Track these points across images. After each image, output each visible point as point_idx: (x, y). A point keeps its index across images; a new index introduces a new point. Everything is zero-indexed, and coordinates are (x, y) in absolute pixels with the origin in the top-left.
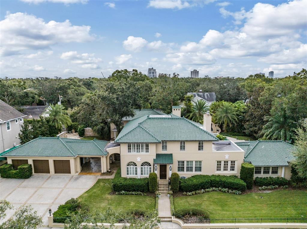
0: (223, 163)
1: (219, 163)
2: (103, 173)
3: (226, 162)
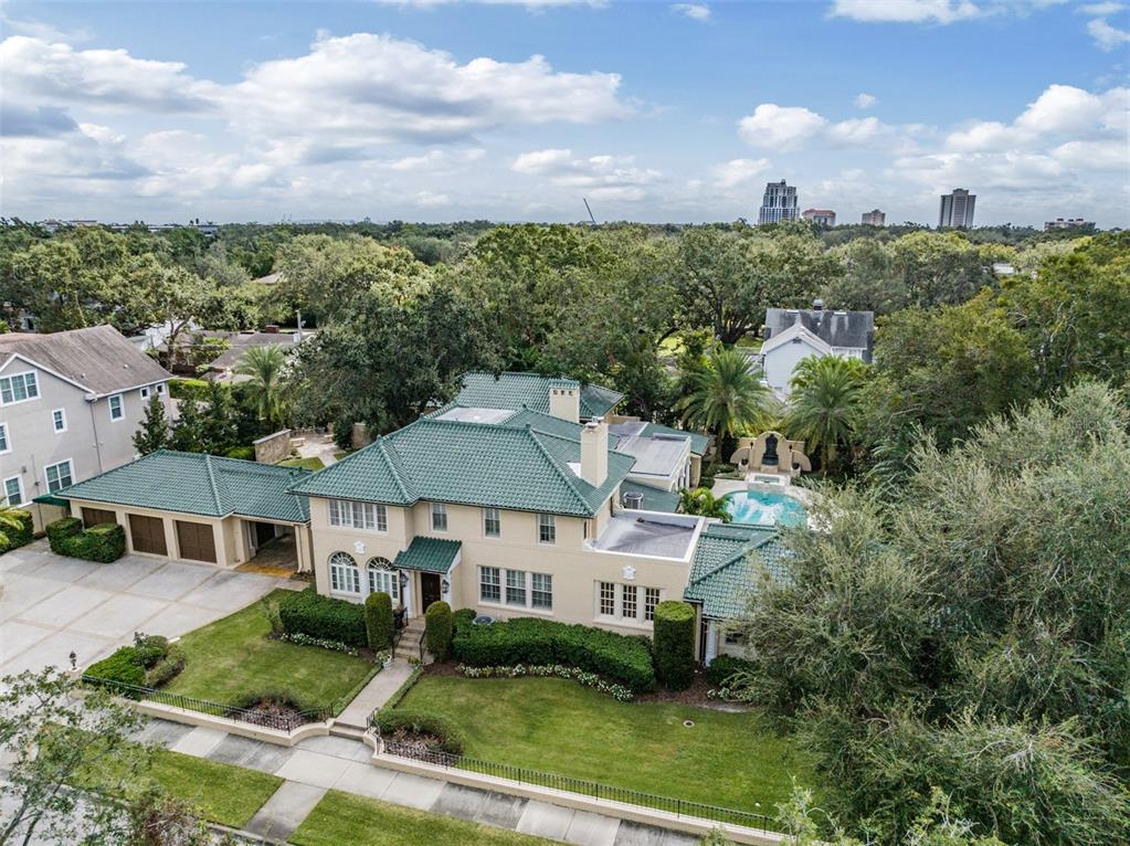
1: (607, 588)
2: (302, 574)
3: (630, 591)
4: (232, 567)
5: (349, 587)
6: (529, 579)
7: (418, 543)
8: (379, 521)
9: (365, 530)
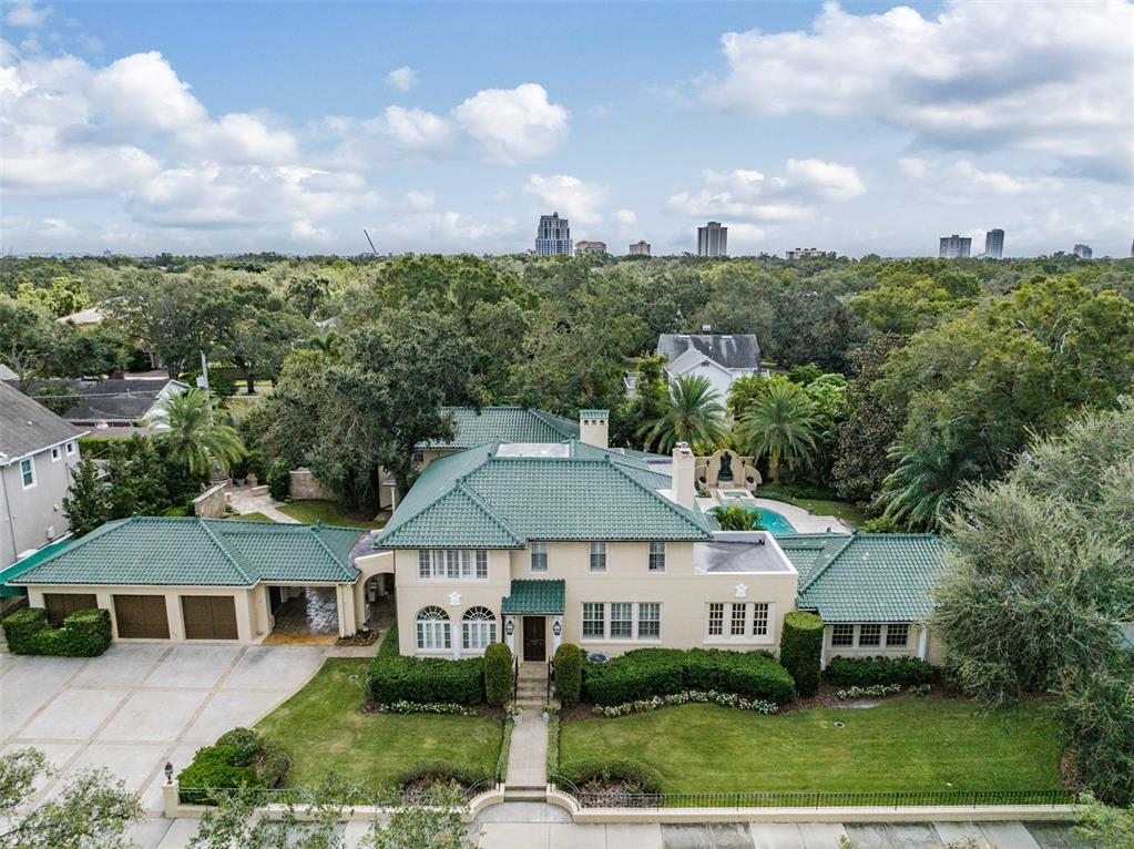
0: (728, 612)
1: (716, 609)
2: (344, 638)
3: (739, 608)
4: (259, 641)
5: (438, 643)
6: (635, 610)
7: (518, 586)
8: (478, 567)
9: (462, 579)
